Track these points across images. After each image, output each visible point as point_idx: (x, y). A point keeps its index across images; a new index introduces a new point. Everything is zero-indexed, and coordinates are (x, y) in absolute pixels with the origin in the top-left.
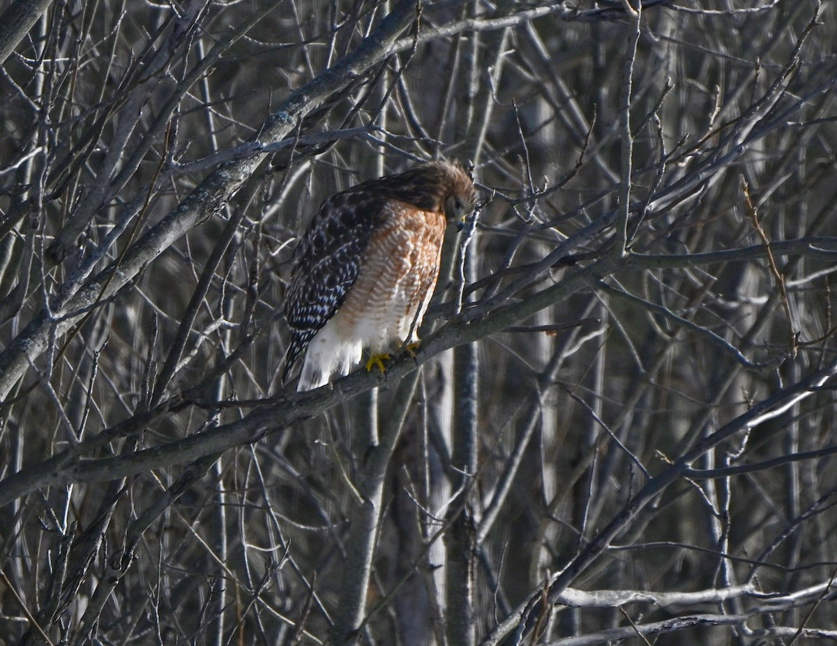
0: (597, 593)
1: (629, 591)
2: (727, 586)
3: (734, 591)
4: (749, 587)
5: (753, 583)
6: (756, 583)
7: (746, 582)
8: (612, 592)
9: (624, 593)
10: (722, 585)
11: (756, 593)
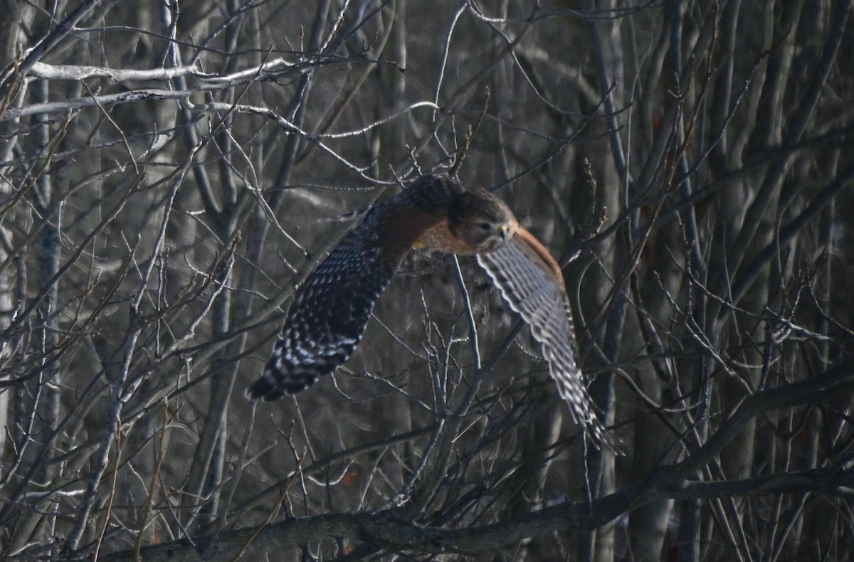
0: (63, 67)
1: (90, 67)
2: (174, 67)
3: (180, 70)
4: (193, 68)
5: (196, 64)
6: (198, 64)
7: (191, 63)
8: (76, 67)
9: (86, 68)
10: (170, 65)
11: (199, 73)
